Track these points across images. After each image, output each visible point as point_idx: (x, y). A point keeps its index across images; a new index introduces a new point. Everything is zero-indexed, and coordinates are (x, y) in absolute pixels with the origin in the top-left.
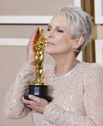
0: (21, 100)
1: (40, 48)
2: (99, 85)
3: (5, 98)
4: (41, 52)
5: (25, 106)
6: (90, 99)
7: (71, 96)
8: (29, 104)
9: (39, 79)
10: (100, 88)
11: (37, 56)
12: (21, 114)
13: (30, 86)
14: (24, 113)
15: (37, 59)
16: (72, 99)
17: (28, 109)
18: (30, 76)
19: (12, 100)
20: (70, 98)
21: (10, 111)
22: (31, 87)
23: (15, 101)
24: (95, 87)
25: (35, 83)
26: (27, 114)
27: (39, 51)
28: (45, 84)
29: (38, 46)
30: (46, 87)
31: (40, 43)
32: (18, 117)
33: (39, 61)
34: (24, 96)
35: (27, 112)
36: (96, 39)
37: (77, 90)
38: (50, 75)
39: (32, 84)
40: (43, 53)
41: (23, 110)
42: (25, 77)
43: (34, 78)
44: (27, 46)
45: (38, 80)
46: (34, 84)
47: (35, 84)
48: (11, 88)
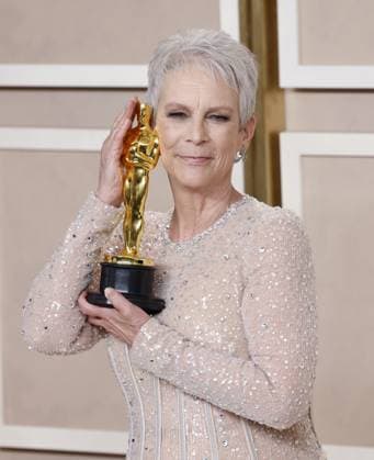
0: (77, 303)
1: (140, 160)
2: (286, 269)
3: (30, 295)
4: (141, 171)
5: (87, 321)
6: (259, 311)
7: (204, 299)
8: (101, 315)
9: (131, 246)
10: (289, 278)
11: (130, 181)
12: (74, 342)
13: (105, 266)
14: (84, 339)
15: (129, 190)
16: (206, 307)
17: (95, 330)
18: (104, 235)
19: (51, 303)
20: (200, 303)
21: (44, 332)
22: (107, 269)
23: (59, 305)
24: (274, 275)
25: (118, 259)
26: (92, 342)
27: (137, 168)
28: (145, 263)
29: (133, 152)
30: (150, 270)
31: (140, 144)
32: (65, 350)
33: (134, 194)
34: (84, 294)
35: (92, 337)
36: (284, 130)
37: (221, 282)
38: (155, 236)
39: (110, 261)
40: (146, 174)
41: (82, 330)
42: (91, 239)
43: (114, 245)
44: (101, 152)
45: (129, 251)
46: (115, 260)
47: (119, 262)
48: (48, 267)
